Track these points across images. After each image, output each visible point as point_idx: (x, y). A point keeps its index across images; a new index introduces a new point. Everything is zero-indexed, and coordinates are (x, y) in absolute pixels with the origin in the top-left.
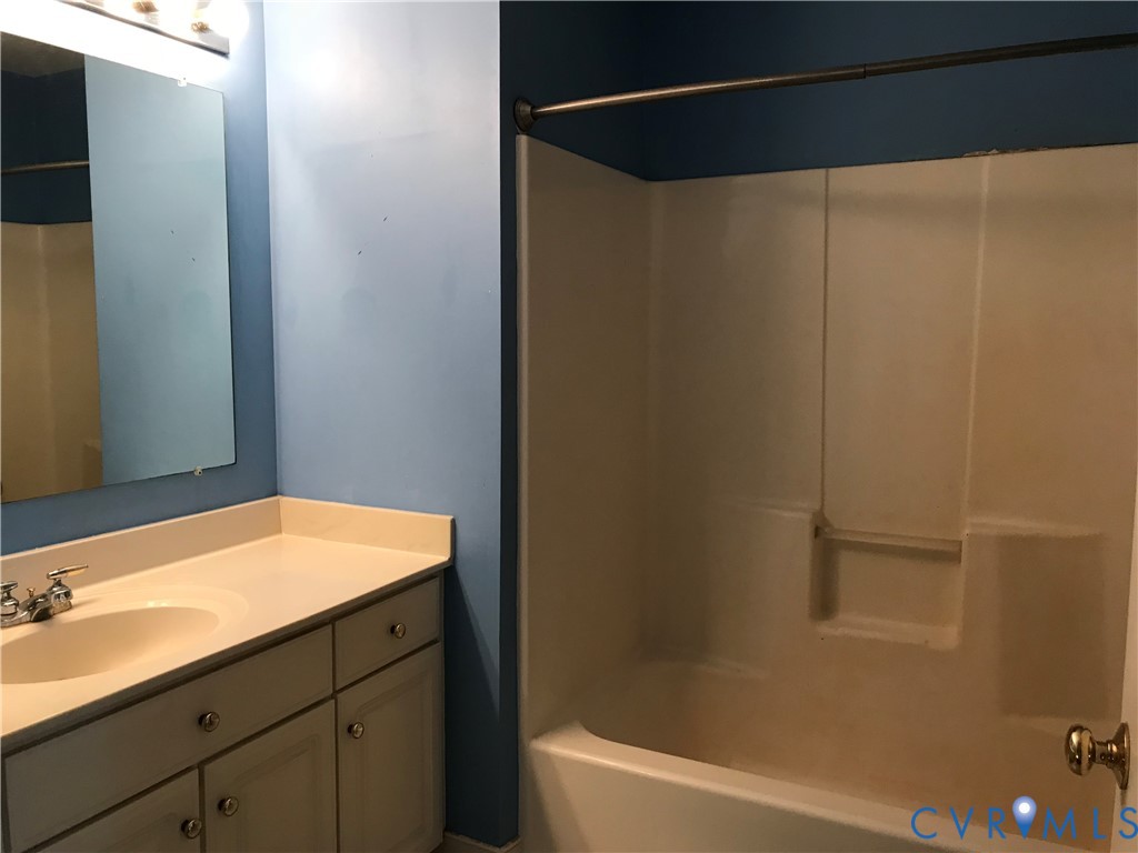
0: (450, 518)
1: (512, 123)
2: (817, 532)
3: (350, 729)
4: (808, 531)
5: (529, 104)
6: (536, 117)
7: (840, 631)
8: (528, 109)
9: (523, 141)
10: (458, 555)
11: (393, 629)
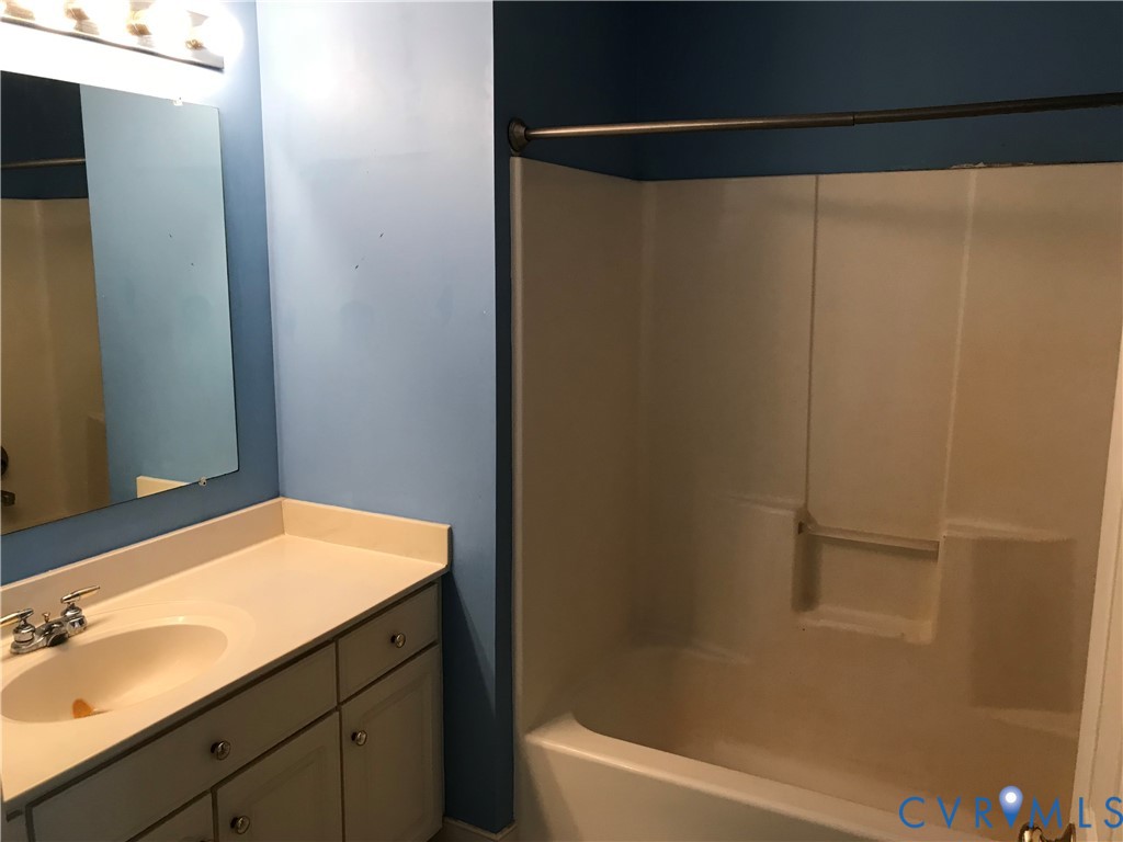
0: (447, 527)
1: (506, 145)
2: (801, 528)
3: (354, 736)
4: (792, 527)
5: (523, 124)
6: (529, 139)
7: (822, 623)
8: (522, 130)
9: (517, 163)
10: (456, 563)
11: (393, 639)
